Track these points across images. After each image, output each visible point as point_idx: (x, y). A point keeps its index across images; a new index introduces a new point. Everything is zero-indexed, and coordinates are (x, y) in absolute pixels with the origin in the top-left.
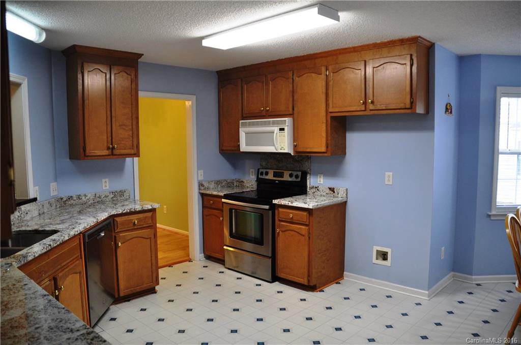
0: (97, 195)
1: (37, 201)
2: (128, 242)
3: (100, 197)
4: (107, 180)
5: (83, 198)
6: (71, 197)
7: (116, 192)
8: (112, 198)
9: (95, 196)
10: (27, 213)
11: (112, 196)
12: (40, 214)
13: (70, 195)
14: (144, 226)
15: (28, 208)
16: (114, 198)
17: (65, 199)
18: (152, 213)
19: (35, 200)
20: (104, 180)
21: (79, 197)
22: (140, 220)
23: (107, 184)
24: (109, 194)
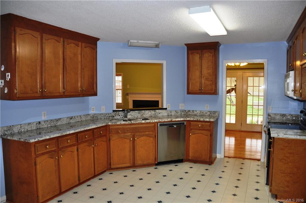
0: (202, 112)
1: (167, 110)
2: (196, 134)
3: (203, 113)
4: (208, 105)
5: (195, 112)
6: (190, 111)
7: (212, 111)
8: (209, 114)
9: (201, 112)
10: (160, 113)
11: (209, 113)
12: (168, 115)
13: (189, 110)
14: (205, 129)
15: (161, 112)
16: (210, 115)
17: (187, 111)
18: (210, 123)
19: (166, 109)
20: (206, 105)
21: (193, 111)
22: (202, 126)
23: (208, 107)
24: (207, 112)
